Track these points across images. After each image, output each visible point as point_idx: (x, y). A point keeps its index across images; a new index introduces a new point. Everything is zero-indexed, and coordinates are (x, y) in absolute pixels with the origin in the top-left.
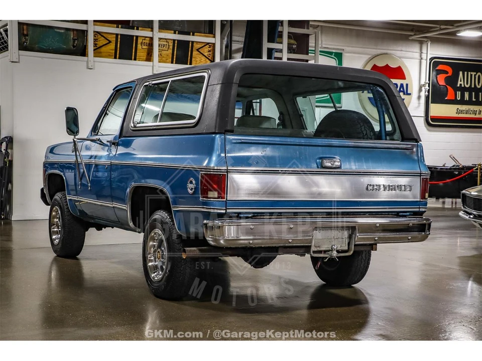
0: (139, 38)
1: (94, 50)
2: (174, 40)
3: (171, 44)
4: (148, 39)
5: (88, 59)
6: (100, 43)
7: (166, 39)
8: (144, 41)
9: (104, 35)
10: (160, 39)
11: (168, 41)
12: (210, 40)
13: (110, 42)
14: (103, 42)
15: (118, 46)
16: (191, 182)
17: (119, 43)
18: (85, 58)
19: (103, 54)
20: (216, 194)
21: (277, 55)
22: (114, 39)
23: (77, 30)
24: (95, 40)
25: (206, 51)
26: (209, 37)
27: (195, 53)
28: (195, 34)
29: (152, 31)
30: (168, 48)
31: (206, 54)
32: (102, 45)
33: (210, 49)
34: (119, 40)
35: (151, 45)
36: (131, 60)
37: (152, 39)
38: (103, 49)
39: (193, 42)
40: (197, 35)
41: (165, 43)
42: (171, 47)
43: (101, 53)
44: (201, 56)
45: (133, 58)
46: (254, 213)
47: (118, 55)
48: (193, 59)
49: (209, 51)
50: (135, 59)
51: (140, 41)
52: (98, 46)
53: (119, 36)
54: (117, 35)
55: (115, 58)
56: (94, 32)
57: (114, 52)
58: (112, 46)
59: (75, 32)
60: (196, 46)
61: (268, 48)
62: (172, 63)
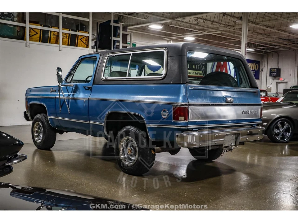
0: (52, 32)
1: (29, 37)
2: (69, 34)
3: (68, 36)
4: (56, 33)
5: (26, 42)
6: (32, 34)
7: (65, 33)
8: (54, 34)
9: (34, 30)
10: (62, 33)
11: (66, 34)
12: (87, 35)
13: (37, 33)
14: (33, 33)
15: (41, 36)
16: (164, 111)
17: (42, 34)
18: (25, 41)
19: (33, 40)
20: (183, 118)
21: (117, 44)
22: (39, 32)
23: (20, 26)
24: (30, 32)
25: (84, 40)
26: (86, 33)
27: (79, 41)
28: (80, 31)
29: (59, 28)
30: (66, 38)
31: (84, 42)
32: (33, 35)
33: (86, 39)
34: (42, 33)
35: (58, 36)
36: (48, 43)
37: (58, 33)
38: (34, 37)
39: (78, 35)
40: (80, 32)
41: (65, 35)
42: (68, 37)
43: (32, 39)
44: (82, 42)
45: (49, 42)
46: (200, 128)
47: (41, 41)
48: (78, 44)
49: (86, 40)
50: (50, 43)
51: (52, 33)
52: (31, 35)
53: (42, 31)
54: (41, 30)
55: (40, 42)
56: (29, 28)
57: (39, 38)
58: (38, 35)
59: (19, 27)
60: (80, 37)
61: (113, 40)
62: (68, 45)
